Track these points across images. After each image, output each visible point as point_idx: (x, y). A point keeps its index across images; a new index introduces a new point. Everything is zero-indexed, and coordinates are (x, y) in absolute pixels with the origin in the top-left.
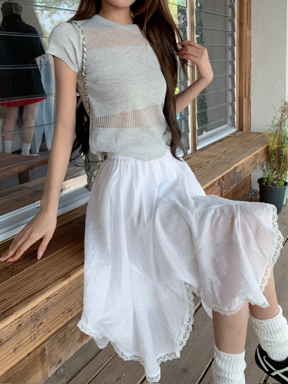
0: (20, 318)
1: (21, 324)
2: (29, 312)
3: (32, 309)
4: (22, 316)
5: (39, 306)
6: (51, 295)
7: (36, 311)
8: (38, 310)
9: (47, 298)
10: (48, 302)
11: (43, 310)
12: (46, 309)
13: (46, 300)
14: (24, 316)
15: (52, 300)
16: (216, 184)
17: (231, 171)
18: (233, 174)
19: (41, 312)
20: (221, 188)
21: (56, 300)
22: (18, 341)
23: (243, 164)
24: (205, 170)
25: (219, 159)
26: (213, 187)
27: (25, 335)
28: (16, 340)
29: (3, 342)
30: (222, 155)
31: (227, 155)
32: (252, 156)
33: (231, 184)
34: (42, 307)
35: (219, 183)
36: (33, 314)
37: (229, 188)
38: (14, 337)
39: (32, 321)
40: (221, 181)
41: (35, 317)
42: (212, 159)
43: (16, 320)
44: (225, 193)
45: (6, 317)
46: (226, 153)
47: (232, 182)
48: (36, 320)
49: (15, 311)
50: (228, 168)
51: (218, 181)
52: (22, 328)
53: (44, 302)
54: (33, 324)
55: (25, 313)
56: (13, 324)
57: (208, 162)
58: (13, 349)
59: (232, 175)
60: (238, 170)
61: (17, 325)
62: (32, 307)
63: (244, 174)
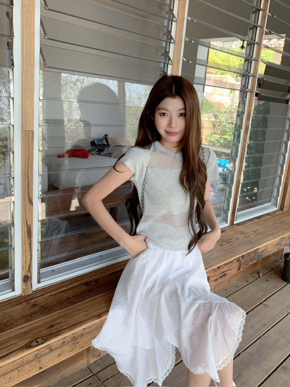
0: (64, 338)
1: (65, 342)
2: (71, 335)
3: (73, 334)
4: (66, 337)
5: (78, 332)
6: (86, 327)
7: (75, 335)
8: (77, 335)
9: (84, 329)
10: (84, 331)
11: (80, 335)
12: (82, 335)
13: (83, 330)
14: (67, 337)
15: (87, 330)
16: (236, 261)
17: (253, 251)
18: (255, 253)
19: (79, 336)
20: (240, 263)
21: (90, 331)
22: (62, 351)
23: (266, 246)
24: (231, 247)
25: (248, 237)
26: (232, 263)
27: (66, 348)
28: (60, 350)
29: (52, 350)
30: (253, 233)
31: (256, 235)
32: (278, 239)
33: (250, 261)
34: (80, 333)
35: (238, 261)
36: (73, 337)
37: (248, 264)
38: (60, 348)
39: (72, 341)
40: (241, 259)
41: (74, 339)
42: (242, 235)
43: (62, 339)
44: (243, 267)
45: (57, 336)
46: (257, 232)
47: (251, 260)
48: (75, 340)
49: (62, 333)
50: (250, 249)
51: (237, 259)
52: (65, 344)
53: (81, 331)
54: (72, 343)
55: (68, 336)
56: (59, 341)
57: (238, 239)
58: (58, 355)
59: (253, 254)
60: (260, 250)
61: (62, 342)
62: (73, 333)
63: (266, 253)
